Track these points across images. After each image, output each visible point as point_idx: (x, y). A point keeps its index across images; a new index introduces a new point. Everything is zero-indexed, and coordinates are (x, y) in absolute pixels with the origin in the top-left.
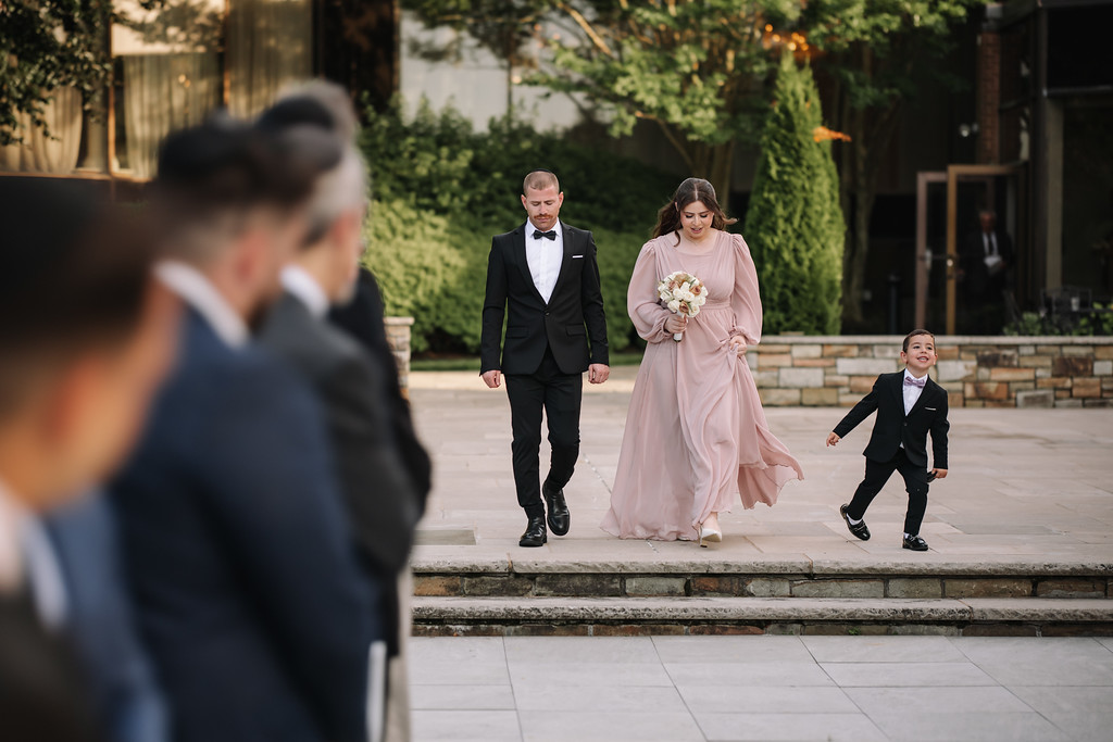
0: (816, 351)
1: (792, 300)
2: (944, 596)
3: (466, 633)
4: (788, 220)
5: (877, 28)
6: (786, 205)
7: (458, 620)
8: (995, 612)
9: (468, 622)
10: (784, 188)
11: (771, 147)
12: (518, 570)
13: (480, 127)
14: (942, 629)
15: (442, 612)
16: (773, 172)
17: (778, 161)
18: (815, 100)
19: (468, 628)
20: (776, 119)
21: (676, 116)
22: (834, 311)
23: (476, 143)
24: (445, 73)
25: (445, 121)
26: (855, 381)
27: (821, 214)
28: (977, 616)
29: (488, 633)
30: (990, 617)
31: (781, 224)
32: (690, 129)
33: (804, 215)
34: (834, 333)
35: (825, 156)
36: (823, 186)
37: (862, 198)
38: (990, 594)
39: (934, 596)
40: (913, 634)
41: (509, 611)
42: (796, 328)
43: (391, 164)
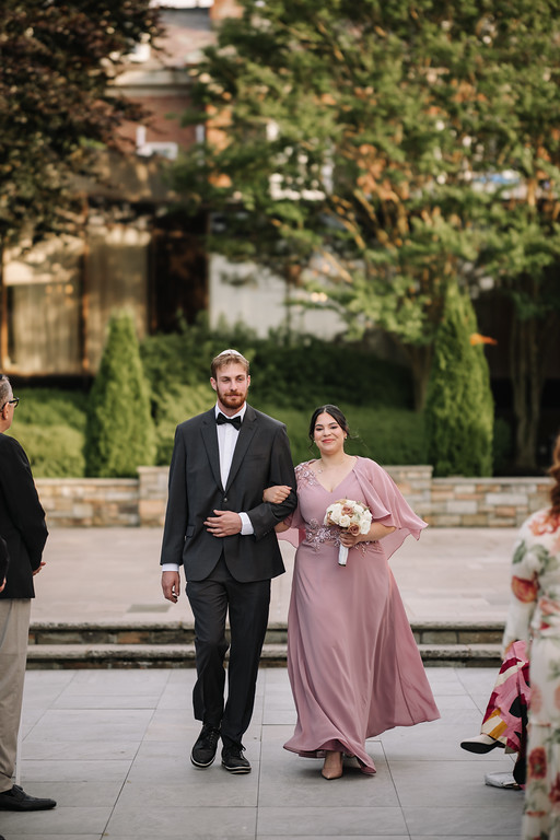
0: (471, 489)
1: (457, 454)
2: (458, 643)
3: (149, 667)
4: (453, 398)
5: (534, 265)
6: (451, 388)
7: (143, 658)
8: (486, 652)
9: (150, 660)
10: (450, 377)
11: (442, 349)
12: (185, 627)
13: (263, 334)
14: (452, 663)
15: (133, 653)
16: (443, 364)
17: (446, 358)
18: (473, 317)
19: (151, 664)
20: (445, 330)
21: (393, 325)
22: (486, 461)
23: (258, 345)
24: (245, 296)
25: (238, 329)
26: (499, 510)
27: (475, 394)
28: (474, 655)
29: (163, 667)
30: (482, 655)
31: (448, 402)
32: (402, 335)
33: (464, 396)
34: (486, 475)
35: (478, 354)
36: (477, 376)
37: (534, 381)
38: (488, 641)
39: (452, 643)
40: (434, 666)
41: (175, 653)
42: (459, 473)
43: (197, 360)
